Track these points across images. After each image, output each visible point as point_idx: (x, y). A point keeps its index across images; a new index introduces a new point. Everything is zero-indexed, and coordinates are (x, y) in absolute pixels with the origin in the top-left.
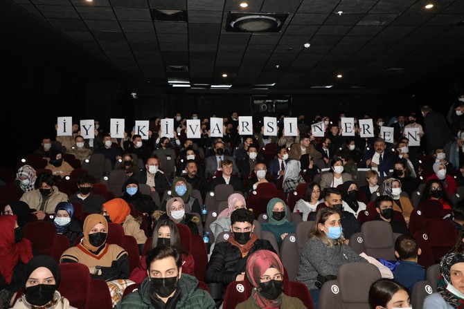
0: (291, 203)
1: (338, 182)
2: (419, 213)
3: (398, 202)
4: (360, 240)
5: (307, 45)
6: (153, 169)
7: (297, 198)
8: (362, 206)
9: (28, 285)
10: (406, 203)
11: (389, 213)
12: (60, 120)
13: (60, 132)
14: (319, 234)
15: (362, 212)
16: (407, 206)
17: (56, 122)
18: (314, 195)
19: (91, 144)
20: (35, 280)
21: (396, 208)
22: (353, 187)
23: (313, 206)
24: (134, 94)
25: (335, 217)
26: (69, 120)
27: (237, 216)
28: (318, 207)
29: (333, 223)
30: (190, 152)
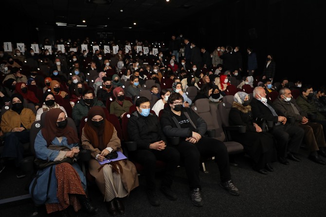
0: (120, 76)
1: (136, 68)
2: (164, 78)
3: (157, 74)
4: (145, 86)
5: (122, 11)
6: (58, 63)
7: (122, 74)
8: (145, 76)
9: (46, 100)
10: (160, 74)
11: (155, 78)
12: (5, 44)
13: (6, 50)
14: (132, 84)
15: (146, 78)
16: (160, 75)
17: (3, 45)
18: (128, 73)
19: (24, 54)
20: (49, 98)
21: (157, 77)
22: (141, 70)
23: (128, 77)
24: (37, 29)
25: (137, 79)
26: (10, 44)
27: (104, 79)
28: (130, 77)
29: (136, 81)
30: (75, 57)
